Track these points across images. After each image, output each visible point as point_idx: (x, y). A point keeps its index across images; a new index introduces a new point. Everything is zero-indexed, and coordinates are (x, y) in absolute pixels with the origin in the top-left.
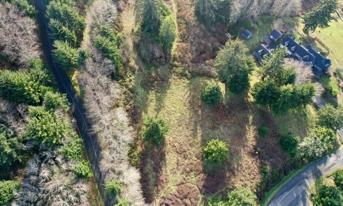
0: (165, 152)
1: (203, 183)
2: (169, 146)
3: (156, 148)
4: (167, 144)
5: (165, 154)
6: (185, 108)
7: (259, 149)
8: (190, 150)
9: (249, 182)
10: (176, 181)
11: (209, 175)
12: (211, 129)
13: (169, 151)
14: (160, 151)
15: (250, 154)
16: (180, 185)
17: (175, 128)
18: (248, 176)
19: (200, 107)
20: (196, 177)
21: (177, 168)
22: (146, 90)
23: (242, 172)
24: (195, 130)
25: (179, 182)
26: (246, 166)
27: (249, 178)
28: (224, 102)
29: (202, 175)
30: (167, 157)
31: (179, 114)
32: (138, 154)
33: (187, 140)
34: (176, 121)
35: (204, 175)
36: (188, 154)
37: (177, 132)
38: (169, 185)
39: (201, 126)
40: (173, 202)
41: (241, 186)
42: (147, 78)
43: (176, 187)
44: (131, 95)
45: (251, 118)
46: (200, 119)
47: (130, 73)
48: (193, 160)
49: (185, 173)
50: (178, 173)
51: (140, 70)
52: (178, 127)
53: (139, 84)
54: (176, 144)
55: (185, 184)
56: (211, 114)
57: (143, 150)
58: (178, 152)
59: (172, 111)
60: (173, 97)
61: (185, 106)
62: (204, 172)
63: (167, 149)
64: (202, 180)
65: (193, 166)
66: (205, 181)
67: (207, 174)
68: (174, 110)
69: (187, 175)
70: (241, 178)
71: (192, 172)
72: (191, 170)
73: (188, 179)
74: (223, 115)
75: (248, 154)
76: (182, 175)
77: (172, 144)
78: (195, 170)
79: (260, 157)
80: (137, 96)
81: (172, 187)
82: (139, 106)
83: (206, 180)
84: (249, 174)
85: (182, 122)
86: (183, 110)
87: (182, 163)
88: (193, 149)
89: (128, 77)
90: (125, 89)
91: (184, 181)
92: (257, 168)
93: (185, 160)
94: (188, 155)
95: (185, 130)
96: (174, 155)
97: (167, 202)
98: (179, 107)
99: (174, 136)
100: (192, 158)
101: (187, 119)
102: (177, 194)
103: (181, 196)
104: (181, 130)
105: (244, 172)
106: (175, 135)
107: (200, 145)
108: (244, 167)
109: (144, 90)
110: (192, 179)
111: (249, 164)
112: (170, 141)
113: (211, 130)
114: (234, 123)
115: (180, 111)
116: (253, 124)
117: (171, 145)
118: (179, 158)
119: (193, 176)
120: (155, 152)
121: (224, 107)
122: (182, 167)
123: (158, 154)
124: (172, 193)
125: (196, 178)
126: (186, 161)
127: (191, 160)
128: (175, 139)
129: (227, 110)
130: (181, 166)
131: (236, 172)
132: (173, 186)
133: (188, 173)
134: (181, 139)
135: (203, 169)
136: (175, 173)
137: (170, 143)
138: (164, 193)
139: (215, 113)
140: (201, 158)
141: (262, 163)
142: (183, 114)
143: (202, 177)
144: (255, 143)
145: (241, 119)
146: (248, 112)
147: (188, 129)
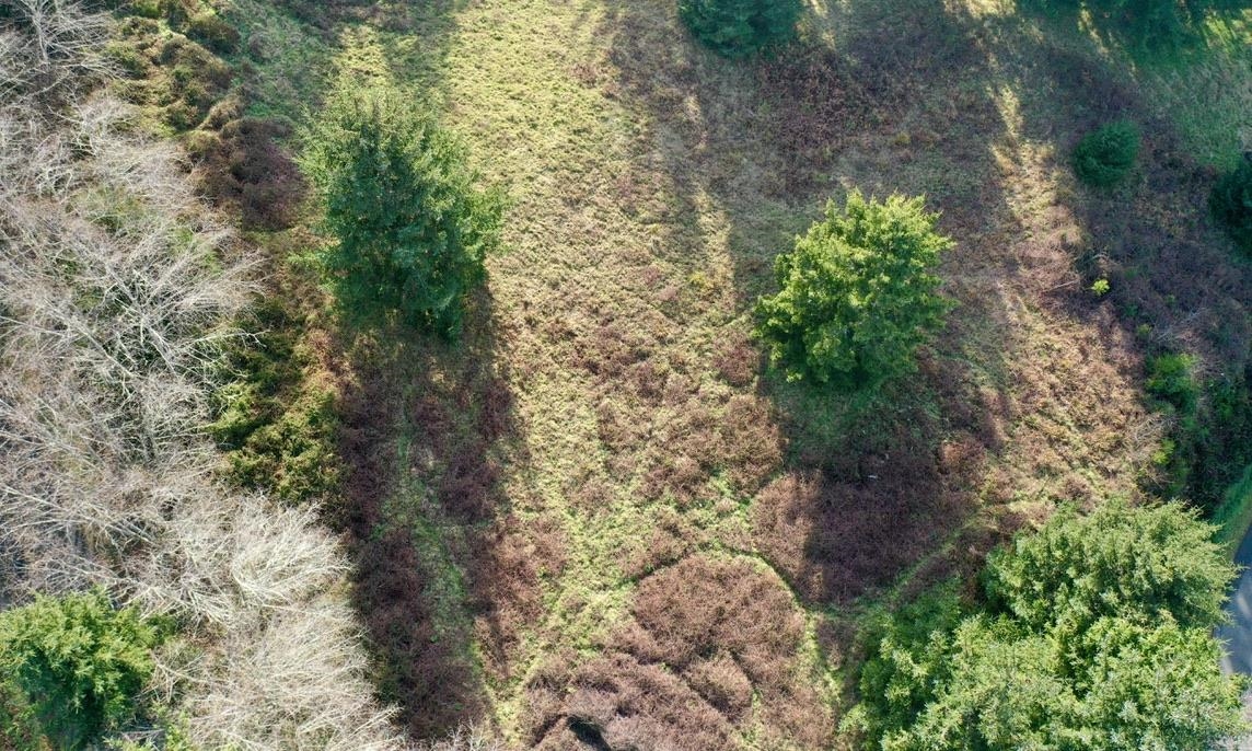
0: (507, 378)
1: (798, 534)
2: (526, 339)
3: (440, 366)
4: (513, 326)
5: (508, 394)
6: (594, 94)
7: (1104, 263)
8: (671, 341)
9: (1090, 474)
10: (619, 551)
11: (831, 476)
12: (779, 196)
13: (535, 368)
14: (468, 377)
15: (1057, 303)
16: (650, 573)
17: (549, 221)
18: (1075, 437)
19: (685, 77)
20: (747, 503)
21: (608, 466)
22: (317, 25)
23: (1038, 419)
24: (683, 219)
25: (639, 555)
26: (1053, 379)
27: (1085, 450)
28: (826, 36)
29: (787, 481)
30: (526, 407)
31: (560, 136)
32: (313, 421)
33: (641, 282)
34: (548, 178)
35: (798, 479)
36: (665, 366)
37: (564, 247)
38: (572, 589)
39: (717, 186)
40: (624, 696)
41: (1052, 505)
43: (626, 594)
44: (219, 62)
45: (1009, 102)
46: (701, 146)
48: (704, 400)
49: (666, 491)
50: (624, 498)
52: (567, 210)
54: (573, 320)
55: (684, 562)
56: (762, 113)
57: (347, 388)
58: (593, 368)
59: (511, 119)
60: (498, 44)
61: (591, 83)
62: (792, 460)
63: (519, 355)
64: (791, 517)
65: (717, 435)
66: (812, 517)
67: (818, 473)
68: (518, 115)
69: (685, 498)
70: (1040, 458)
71: (715, 474)
72: (704, 466)
73: (696, 523)
74: (836, 108)
75: (1047, 305)
76: (654, 507)
77: (546, 323)
78: (734, 461)
79: (1123, 308)
80: (258, 68)
81: (599, 598)
82: (282, 123)
83: (823, 509)
84: (1083, 426)
85: (588, 178)
86: (578, 109)
87: (633, 428)
88: (691, 331)
90: (168, 31)
91: (676, 546)
92: (1119, 380)
93: (655, 405)
94: (664, 375)
95: (616, 225)
96: (573, 386)
97: (580, 703)
98: (551, 96)
99: (551, 272)
100: (695, 392)
101: (615, 156)
102: (643, 638)
103: (674, 646)
104: (589, 227)
105: (1050, 416)
106: (555, 261)
107: (732, 301)
108: (1042, 386)
109: (305, 30)
110: (725, 523)
111: (1068, 363)
112: (526, 304)
113: (782, 206)
114: (916, 142)
115: (559, 117)
116: (1031, 130)
117: (540, 327)
118: (606, 401)
119: (727, 502)
120: (434, 390)
121: (830, 59)
122: (641, 455)
123: (459, 400)
124: (608, 640)
125: (748, 508)
126: (663, 415)
127: (693, 401)
128: (563, 287)
129: (857, 74)
130: (634, 449)
131: (999, 425)
132: (605, 587)
133: (688, 484)
134: (604, 281)
135: (782, 446)
136: (599, 500)
137: (529, 321)
138: (549, 648)
139: (787, 105)
140: (757, 378)
141: (1139, 344)
142: (584, 130)
143: (787, 495)
144: (1073, 234)
145: (955, 113)
146: (985, 72)
147: (634, 214)
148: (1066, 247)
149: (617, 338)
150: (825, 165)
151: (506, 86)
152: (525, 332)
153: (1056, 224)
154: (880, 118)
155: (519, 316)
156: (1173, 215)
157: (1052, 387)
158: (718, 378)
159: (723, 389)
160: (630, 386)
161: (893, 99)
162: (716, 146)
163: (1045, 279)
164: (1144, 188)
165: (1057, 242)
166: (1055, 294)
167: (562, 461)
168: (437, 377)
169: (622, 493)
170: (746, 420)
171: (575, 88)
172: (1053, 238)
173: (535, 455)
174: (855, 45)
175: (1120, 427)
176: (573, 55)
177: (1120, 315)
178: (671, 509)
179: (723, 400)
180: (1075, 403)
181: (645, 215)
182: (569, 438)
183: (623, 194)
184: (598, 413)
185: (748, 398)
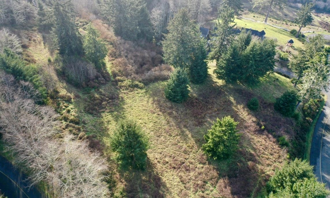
0: (158, 174)
1: (228, 190)
2: (159, 166)
3: (143, 175)
4: (155, 164)
5: (159, 178)
6: (155, 115)
7: (262, 123)
8: (188, 159)
9: (277, 163)
11: (230, 177)
12: (197, 126)
13: (163, 171)
14: (150, 176)
15: (257, 133)
17: (155, 141)
18: (271, 157)
19: (171, 108)
20: (215, 187)
21: (185, 187)
22: (95, 114)
23: (263, 155)
24: (182, 133)
27: (274, 159)
29: (221, 181)
30: (164, 179)
31: (151, 124)
32: (121, 194)
33: (178, 148)
34: (152, 133)
35: (224, 179)
36: (188, 164)
37: (160, 145)
39: (185, 126)
41: (273, 171)
42: (89, 102)
44: (77, 126)
45: (232, 99)
46: (179, 120)
47: (64, 103)
48: (199, 168)
49: (199, 189)
51: (77, 96)
52: (158, 138)
53: (82, 111)
54: (167, 159)
56: (188, 111)
57: (126, 185)
58: (174, 168)
60: (133, 110)
61: (154, 113)
62: (221, 176)
63: (159, 169)
64: (225, 187)
65: (204, 175)
66: (229, 186)
67: (227, 177)
68: (142, 122)
69: (203, 190)
70: (267, 163)
71: (207, 183)
72: (204, 182)
73: (207, 194)
74: (201, 107)
75: (255, 134)
76: (197, 193)
77: (162, 161)
78: (209, 179)
80: (85, 125)
82: (94, 135)
83: (231, 184)
84: (272, 155)
85: (160, 131)
86: (153, 118)
87: (187, 178)
88: (191, 155)
89: (64, 109)
90: (65, 122)
92: (274, 144)
93: (190, 172)
94: (189, 166)
95: (169, 138)
96: (172, 173)
98: (147, 117)
99: (159, 151)
100: (196, 167)
101: (163, 125)
104: (163, 140)
105: (265, 154)
106: (159, 148)
107: (197, 148)
108: (261, 149)
110: (213, 193)
111: (264, 143)
112: (157, 158)
113: (199, 127)
114: (218, 110)
115: (150, 121)
116: (238, 103)
118: (180, 174)
119: (211, 188)
120: (144, 181)
121: (196, 99)
122: (191, 183)
123: (150, 182)
126: (192, 174)
127: (197, 169)
128: (163, 153)
129: (203, 101)
130: (189, 182)
131: (257, 158)
133: (203, 186)
134: (170, 150)
135: (218, 174)
136: (186, 195)
137: (158, 162)
139: (192, 109)
140: (207, 162)
141: (274, 137)
142: (156, 122)
143: (223, 183)
144: (254, 119)
145: (223, 103)
146: (225, 95)
147: (171, 136)
148: (254, 122)
149: (177, 161)
150: (204, 118)
151: (138, 117)
152: (158, 164)
153: (250, 118)
154: (210, 107)
155: (156, 161)
156: (269, 112)
157: (263, 148)
158: (200, 163)
159: (202, 165)
160: (183, 169)
161: (211, 103)
162: (182, 119)
163: (253, 129)
164: (262, 109)
165: (252, 121)
166: (255, 131)
167: (175, 189)
168: (144, 178)
169: (190, 192)
170: (208, 170)
171: (151, 115)
172: (250, 121)
173: (169, 189)
174: (200, 95)
175: (278, 153)
176: (148, 109)
177: (269, 132)
178: (201, 193)
179: (202, 167)
180: (268, 150)
181: (173, 135)
182: (175, 183)
183: (168, 132)
184: (179, 177)
185: (207, 166)
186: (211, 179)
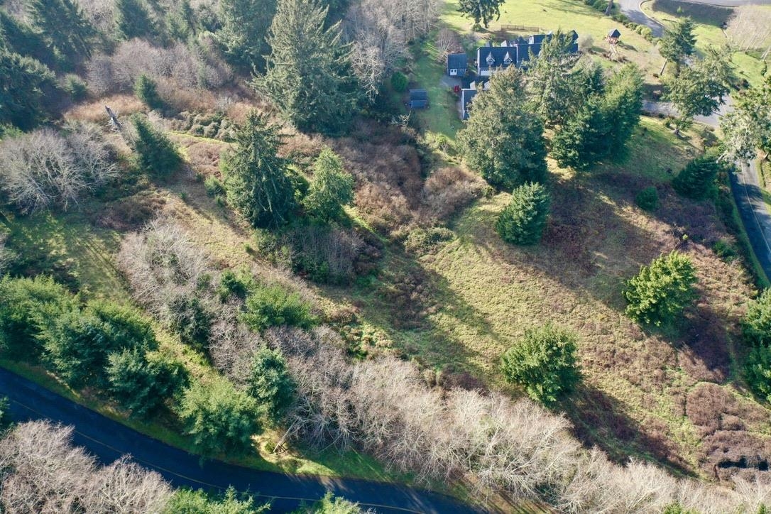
0: (594, 388)
3: (576, 400)
5: (600, 393)
7: (681, 230)
9: (733, 291)
10: (672, 411)
11: (689, 344)
12: (589, 275)
13: (596, 380)
14: (585, 397)
15: (681, 250)
16: (685, 410)
19: (530, 259)
20: (680, 370)
21: (644, 391)
23: (709, 286)
25: (679, 409)
27: (726, 285)
29: (682, 355)
30: (607, 393)
31: (524, 305)
33: (589, 330)
35: (683, 352)
36: (622, 349)
38: (676, 431)
43: (687, 421)
47: (349, 330)
48: (640, 350)
49: (662, 384)
51: (359, 305)
53: (393, 331)
58: (608, 366)
60: (471, 291)
62: (676, 347)
64: (694, 363)
65: (654, 358)
66: (699, 359)
70: (721, 296)
71: (666, 369)
72: (662, 369)
76: (665, 392)
77: (583, 364)
78: (665, 361)
79: (696, 239)
81: (684, 428)
82: (449, 367)
83: (699, 354)
85: (544, 311)
86: (518, 293)
87: (636, 374)
89: (360, 340)
91: (681, 397)
92: (712, 259)
93: (632, 363)
94: (625, 352)
95: (565, 319)
96: (610, 376)
97: (719, 456)
100: (636, 350)
102: (704, 428)
103: (714, 423)
107: (614, 316)
110: (683, 380)
113: (593, 277)
114: (600, 231)
115: (516, 299)
118: (621, 372)
119: (677, 374)
120: (583, 409)
122: (646, 380)
123: (592, 406)
124: (700, 437)
126: (636, 364)
130: (642, 380)
132: (681, 424)
133: (664, 377)
135: (671, 346)
148: (668, 233)
150: (588, 256)
153: (657, 227)
154: (584, 231)
156: (673, 202)
157: (703, 274)
158: (636, 341)
159: (640, 343)
161: (582, 224)
162: (560, 274)
163: (671, 245)
165: (663, 233)
166: (678, 247)
169: (654, 395)
171: (509, 287)
175: (726, 272)
177: (695, 242)
178: (668, 388)
179: (644, 346)
181: (568, 310)
182: (626, 391)
183: (557, 308)
184: (624, 377)
185: (647, 341)
186: (667, 360)
